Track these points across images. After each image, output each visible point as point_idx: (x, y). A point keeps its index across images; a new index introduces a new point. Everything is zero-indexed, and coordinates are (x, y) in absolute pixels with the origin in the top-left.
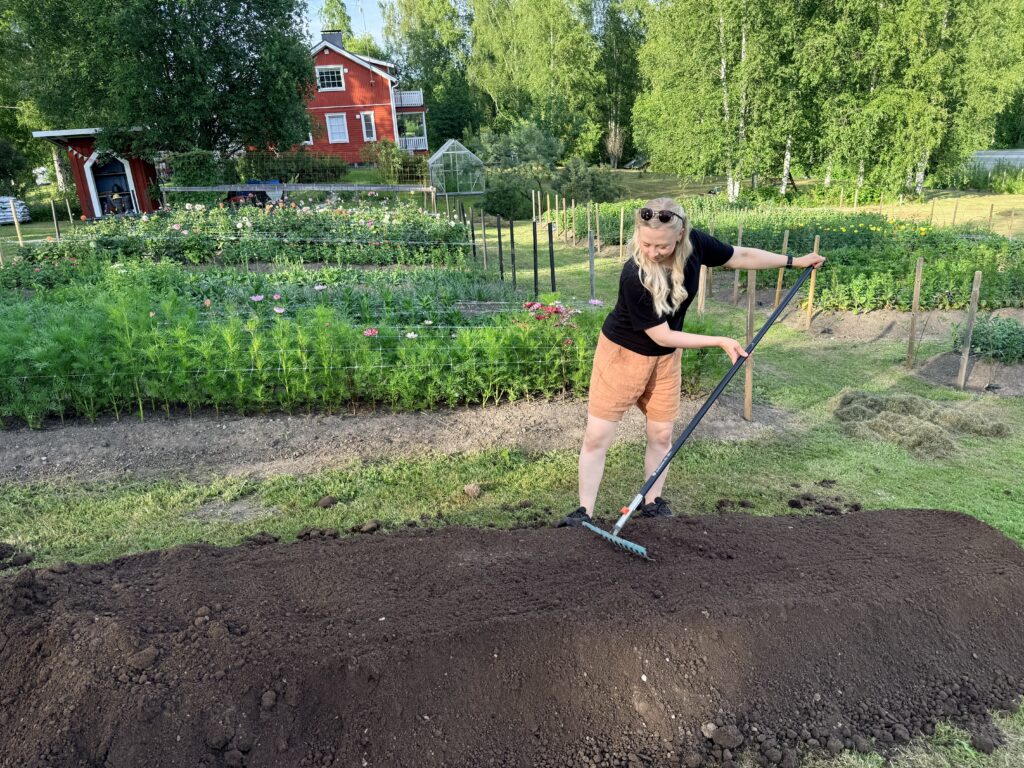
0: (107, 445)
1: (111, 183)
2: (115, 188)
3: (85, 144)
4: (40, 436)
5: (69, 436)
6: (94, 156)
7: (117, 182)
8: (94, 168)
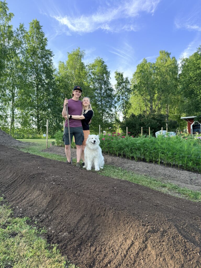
0: (148, 168)
1: (197, 130)
2: (197, 131)
3: (192, 120)
4: (136, 162)
5: (141, 164)
6: (194, 123)
7: (198, 129)
8: (193, 126)
